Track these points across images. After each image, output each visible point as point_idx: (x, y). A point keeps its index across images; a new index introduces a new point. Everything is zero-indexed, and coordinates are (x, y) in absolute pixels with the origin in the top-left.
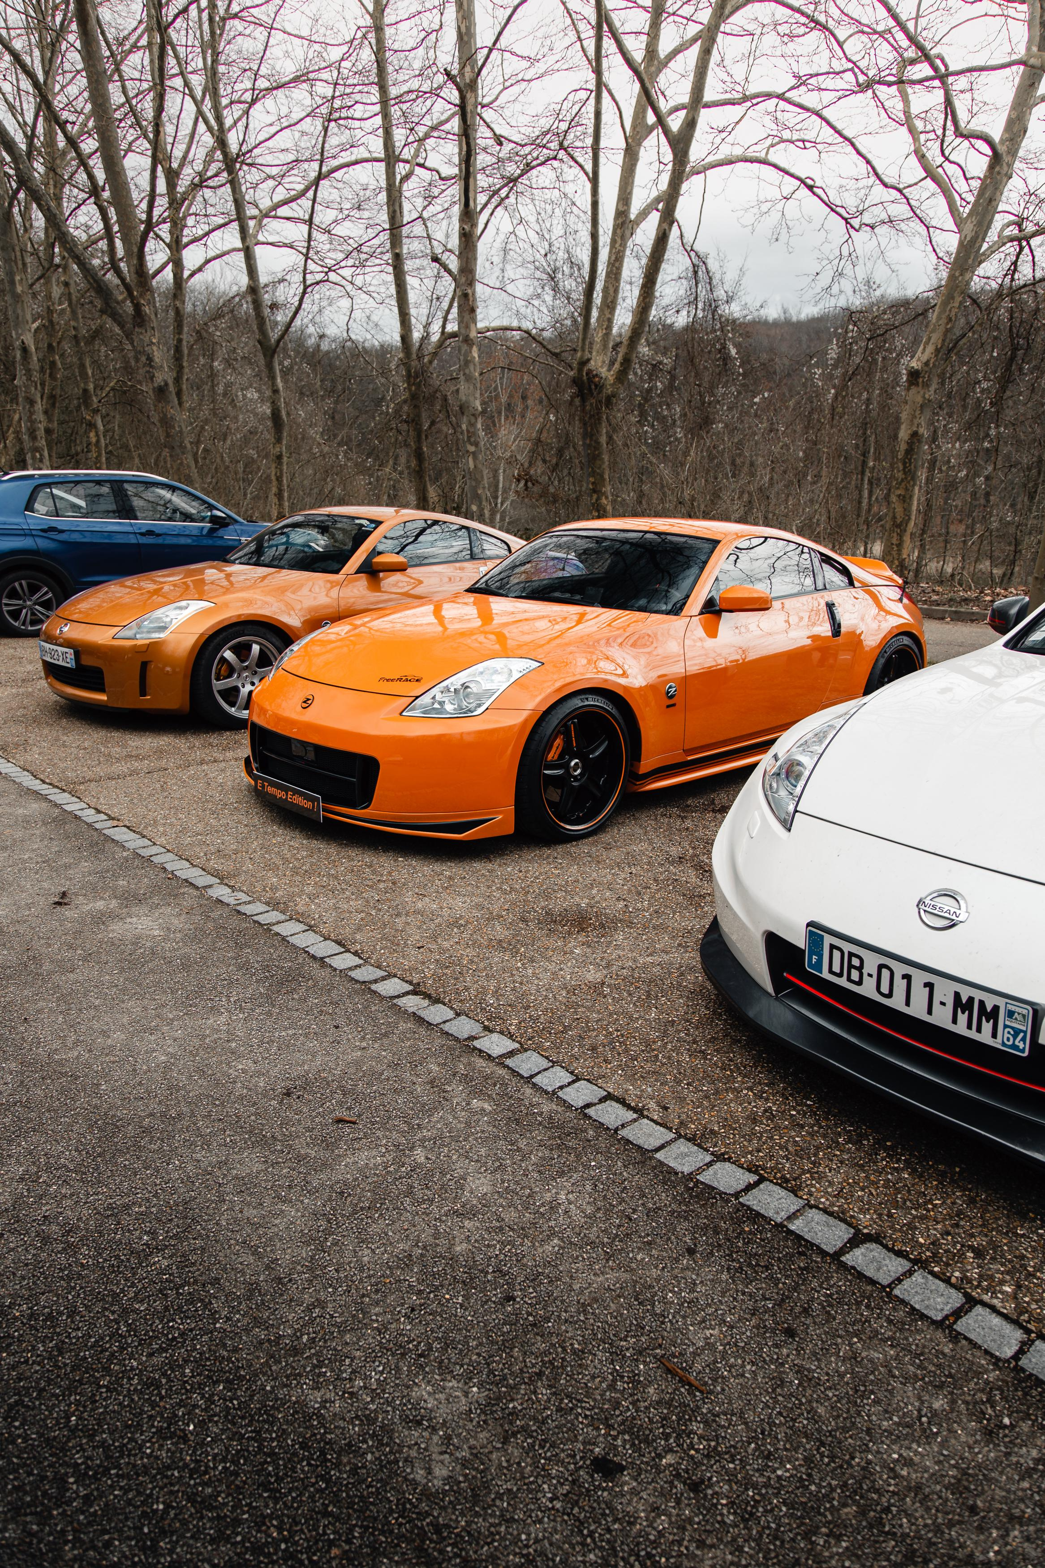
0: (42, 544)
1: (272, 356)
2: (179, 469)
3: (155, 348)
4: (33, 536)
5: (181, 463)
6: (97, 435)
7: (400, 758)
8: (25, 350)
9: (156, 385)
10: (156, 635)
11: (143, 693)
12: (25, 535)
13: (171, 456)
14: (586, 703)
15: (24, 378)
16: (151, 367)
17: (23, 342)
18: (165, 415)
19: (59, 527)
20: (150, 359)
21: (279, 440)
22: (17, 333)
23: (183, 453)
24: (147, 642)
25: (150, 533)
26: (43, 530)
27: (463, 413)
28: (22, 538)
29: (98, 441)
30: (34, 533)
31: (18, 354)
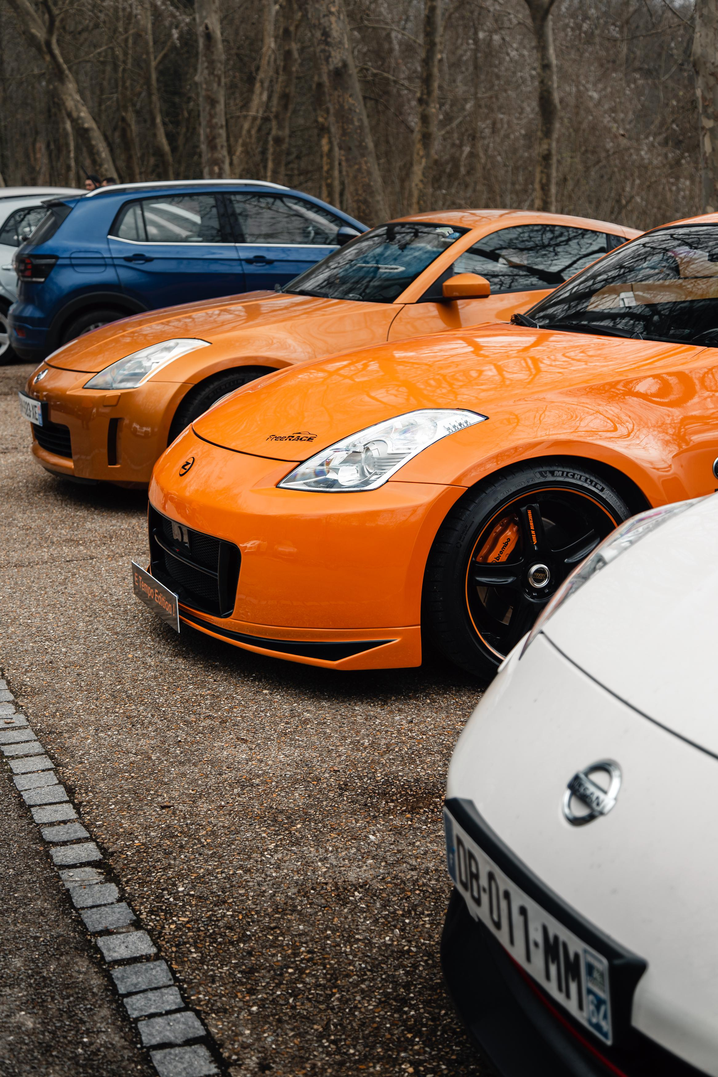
0: (125, 275)
1: (544, 18)
2: (355, 177)
3: (333, 19)
4: (114, 266)
5: (359, 170)
6: (330, 142)
7: (293, 550)
8: (209, 36)
9: (331, 67)
10: (129, 385)
11: (113, 459)
12: (106, 265)
13: (347, 160)
14: (550, 478)
15: (206, 72)
16: (327, 44)
17: (207, 28)
18: (342, 106)
19: (147, 255)
20: (326, 34)
21: (548, 133)
22: (201, 17)
23: (363, 155)
24: (118, 393)
25: (259, 259)
26: (127, 259)
27: (697, 73)
28: (102, 269)
29: (331, 150)
30: (116, 262)
31: (201, 42)
